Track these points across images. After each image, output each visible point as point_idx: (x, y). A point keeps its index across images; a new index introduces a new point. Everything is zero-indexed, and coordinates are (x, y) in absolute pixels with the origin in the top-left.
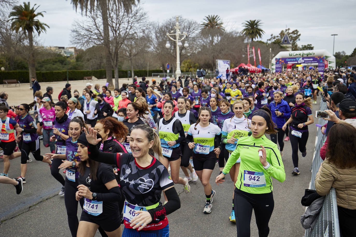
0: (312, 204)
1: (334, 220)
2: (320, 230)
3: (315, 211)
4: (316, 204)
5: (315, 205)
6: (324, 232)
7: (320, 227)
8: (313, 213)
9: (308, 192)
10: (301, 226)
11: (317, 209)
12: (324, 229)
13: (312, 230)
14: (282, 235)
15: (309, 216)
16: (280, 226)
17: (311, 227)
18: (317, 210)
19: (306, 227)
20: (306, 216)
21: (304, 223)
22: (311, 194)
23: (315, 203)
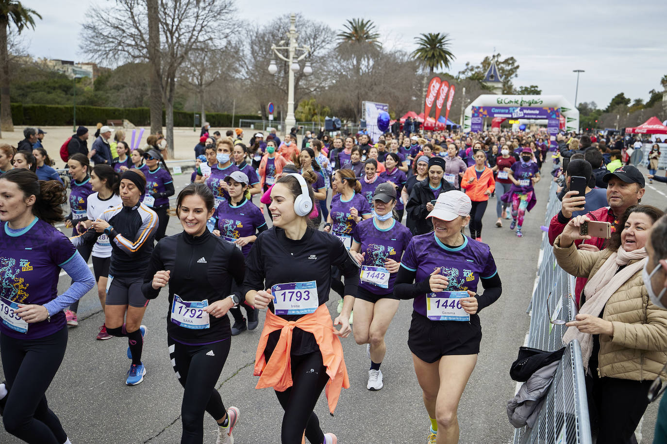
0: (532, 376)
1: (579, 413)
2: (547, 431)
3: (537, 392)
4: (540, 377)
5: (538, 378)
6: (555, 436)
7: (547, 425)
8: (533, 396)
9: (525, 352)
10: (507, 420)
11: (543, 388)
12: (555, 430)
13: (529, 429)
14: (469, 437)
15: (525, 403)
16: (465, 420)
17: (526, 424)
18: (542, 391)
19: (517, 424)
20: (520, 401)
21: (515, 416)
22: (531, 357)
23: (537, 376)
